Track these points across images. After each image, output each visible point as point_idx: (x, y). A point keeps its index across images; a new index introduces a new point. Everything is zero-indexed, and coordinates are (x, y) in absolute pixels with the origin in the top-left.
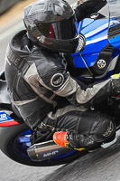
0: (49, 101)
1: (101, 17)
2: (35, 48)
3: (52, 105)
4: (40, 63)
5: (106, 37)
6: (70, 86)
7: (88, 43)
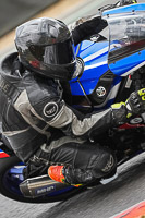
0: (42, 131)
1: (102, 39)
2: (27, 73)
3: (45, 136)
4: (32, 90)
5: (105, 62)
6: (65, 116)
7: (87, 68)
